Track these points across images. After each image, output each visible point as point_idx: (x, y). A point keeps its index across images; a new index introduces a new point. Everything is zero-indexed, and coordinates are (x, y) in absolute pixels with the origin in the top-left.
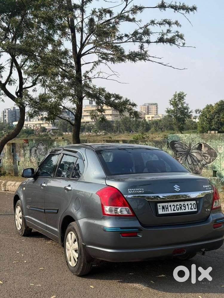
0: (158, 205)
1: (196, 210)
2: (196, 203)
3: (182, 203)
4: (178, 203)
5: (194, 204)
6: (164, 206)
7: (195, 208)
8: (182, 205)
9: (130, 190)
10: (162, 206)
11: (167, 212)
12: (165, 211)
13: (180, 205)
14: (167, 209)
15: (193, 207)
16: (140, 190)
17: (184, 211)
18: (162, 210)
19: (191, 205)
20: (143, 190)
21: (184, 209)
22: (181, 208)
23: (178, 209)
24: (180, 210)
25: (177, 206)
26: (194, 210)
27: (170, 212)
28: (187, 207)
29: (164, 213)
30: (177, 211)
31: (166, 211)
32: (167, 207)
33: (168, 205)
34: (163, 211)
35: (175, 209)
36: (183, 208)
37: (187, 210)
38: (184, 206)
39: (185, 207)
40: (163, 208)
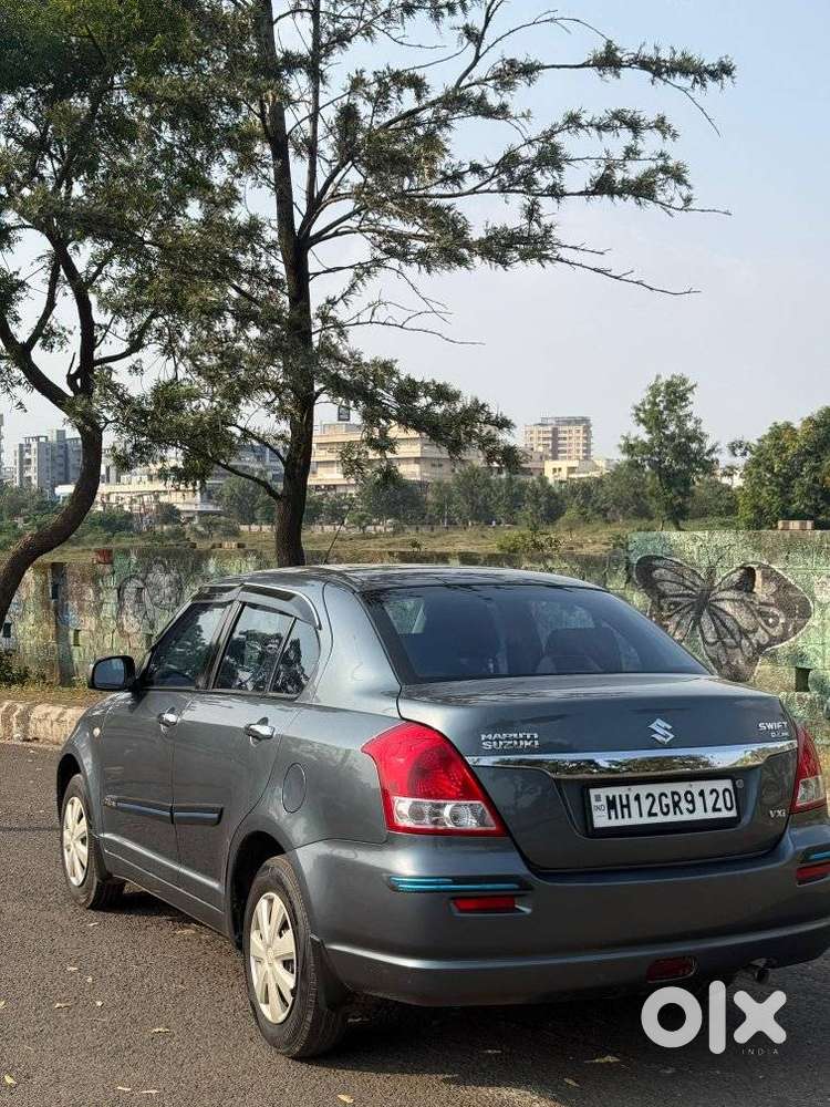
0: (593, 792)
1: (733, 813)
2: (731, 790)
3: (681, 788)
4: (668, 788)
5: (726, 790)
6: (614, 797)
7: (729, 805)
8: (683, 797)
9: (490, 736)
10: (608, 797)
11: (627, 822)
12: (617, 817)
13: (673, 793)
14: (626, 810)
15: (720, 804)
16: (525, 738)
17: (687, 817)
18: (605, 813)
19: (715, 794)
20: (536, 736)
21: (688, 809)
22: (676, 805)
23: (665, 810)
24: (675, 813)
25: (663, 798)
26: (725, 814)
27: (636, 820)
28: (698, 800)
29: (614, 823)
30: (660, 819)
31: (623, 817)
32: (625, 802)
33: (627, 796)
34: (610, 818)
35: (656, 809)
36: (684, 805)
37: (699, 815)
38: (689, 797)
39: (692, 802)
40: (611, 804)
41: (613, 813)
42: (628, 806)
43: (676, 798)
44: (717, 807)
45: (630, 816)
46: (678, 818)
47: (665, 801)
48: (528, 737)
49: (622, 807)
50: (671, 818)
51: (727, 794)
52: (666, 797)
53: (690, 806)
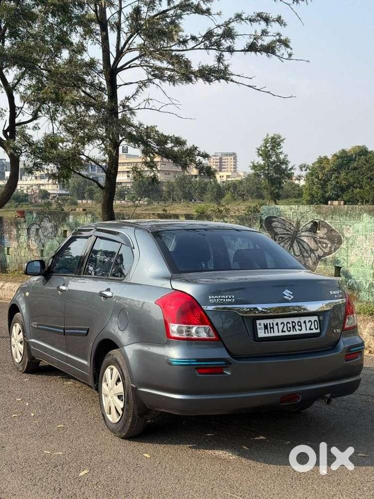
0: (258, 322)
1: (318, 331)
2: (318, 320)
3: (296, 320)
4: (290, 320)
5: (315, 321)
6: (267, 324)
7: (316, 327)
8: (297, 323)
9: (213, 297)
10: (264, 324)
11: (272, 335)
12: (268, 333)
13: (293, 322)
14: (272, 330)
15: (313, 327)
16: (228, 298)
17: (298, 332)
18: (263, 330)
19: (310, 322)
20: (233, 297)
22: (294, 327)
23: (289, 329)
24: (293, 331)
26: (314, 331)
27: (276, 334)
28: (303, 325)
29: (267, 335)
30: (287, 333)
31: (271, 332)
32: (272, 326)
33: (273, 324)
34: (265, 333)
35: (285, 329)
36: (297, 327)
37: (304, 332)
38: (299, 324)
39: (301, 326)
40: (266, 327)
41: (266, 331)
42: (273, 328)
43: (294, 324)
44: (311, 328)
45: (274, 332)
46: (295, 333)
47: (289, 325)
48: (230, 297)
49: (271, 328)
50: (292, 333)
51: (316, 322)
52: (289, 324)
53: (300, 328)
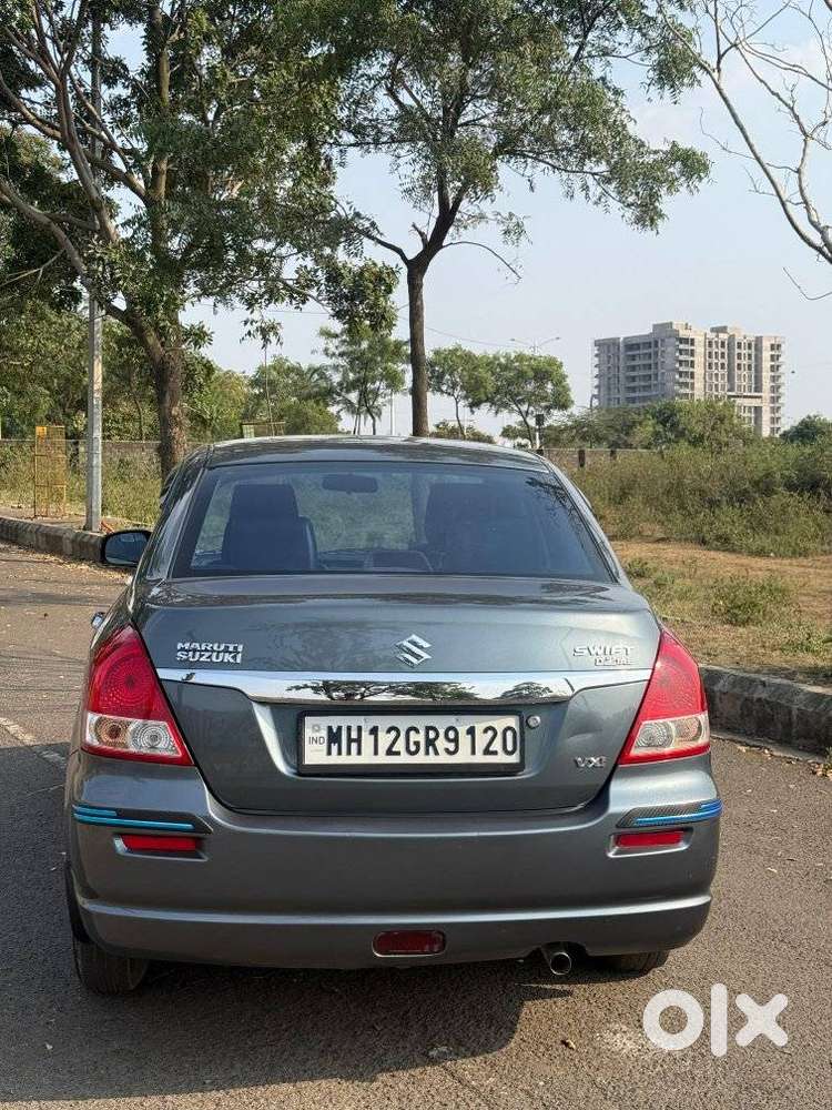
0: (309, 720)
1: (514, 759)
2: (517, 729)
3: (441, 723)
4: (421, 722)
5: (509, 728)
6: (340, 728)
7: (510, 748)
8: (442, 732)
10: (330, 728)
11: (354, 759)
12: (340, 753)
13: (428, 729)
14: (354, 746)
15: (497, 745)
16: (226, 651)
17: (444, 759)
18: (325, 746)
19: (490, 733)
21: (447, 750)
22: (430, 743)
23: (413, 748)
24: (427, 753)
25: (412, 733)
26: (502, 758)
27: (367, 758)
28: (465, 740)
29: (335, 759)
30: (404, 759)
31: (349, 753)
32: (354, 735)
33: (360, 729)
34: (329, 753)
35: (400, 746)
36: (441, 743)
37: (464, 756)
38: (451, 735)
39: (456, 740)
40: (334, 737)
41: (334, 748)
42: (359, 741)
43: (432, 735)
45: (359, 753)
46: (432, 759)
47: (413, 737)
48: (231, 649)
49: (350, 741)
50: (420, 759)
51: (509, 734)
52: (417, 731)
53: (452, 747)
